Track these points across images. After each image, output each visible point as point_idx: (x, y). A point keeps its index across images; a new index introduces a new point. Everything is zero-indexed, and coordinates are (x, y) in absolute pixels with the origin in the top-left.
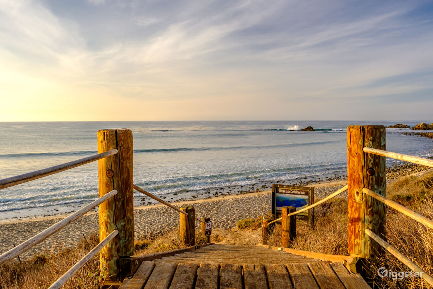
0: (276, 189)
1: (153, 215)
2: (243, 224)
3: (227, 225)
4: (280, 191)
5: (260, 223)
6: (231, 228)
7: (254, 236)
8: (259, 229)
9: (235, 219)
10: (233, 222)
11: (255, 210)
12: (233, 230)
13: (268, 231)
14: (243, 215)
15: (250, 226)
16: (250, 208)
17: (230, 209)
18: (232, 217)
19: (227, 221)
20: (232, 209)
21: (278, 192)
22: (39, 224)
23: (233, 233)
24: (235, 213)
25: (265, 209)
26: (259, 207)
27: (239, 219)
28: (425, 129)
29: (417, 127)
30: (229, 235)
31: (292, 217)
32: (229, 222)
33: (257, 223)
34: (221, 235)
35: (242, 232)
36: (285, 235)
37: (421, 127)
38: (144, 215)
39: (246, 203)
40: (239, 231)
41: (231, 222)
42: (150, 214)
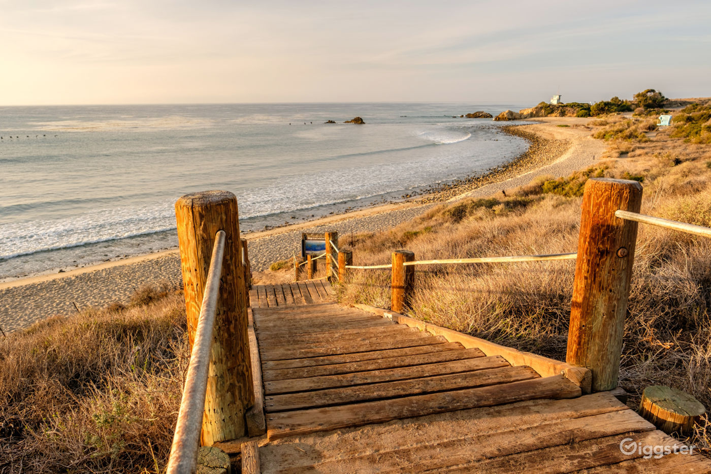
0: (305, 237)
1: (174, 265)
2: (276, 266)
3: (259, 268)
4: (308, 238)
5: (293, 264)
6: (262, 271)
7: (288, 276)
8: (292, 269)
9: (265, 261)
10: (264, 265)
11: (286, 250)
12: (266, 272)
13: (300, 270)
14: (273, 257)
15: (283, 268)
16: (280, 248)
17: (259, 252)
18: (262, 260)
19: (258, 265)
20: (261, 251)
21: (306, 239)
22: (41, 286)
23: (267, 275)
24: (265, 256)
25: (297, 248)
26: (290, 247)
27: (270, 261)
28: (509, 119)
29: (500, 116)
30: (264, 277)
31: (314, 261)
32: (260, 265)
33: (289, 264)
34: (256, 278)
35: (276, 274)
36: (309, 271)
37: (505, 116)
38: (162, 266)
39: (275, 243)
40: (273, 273)
41: (261, 265)
42: (169, 265)
